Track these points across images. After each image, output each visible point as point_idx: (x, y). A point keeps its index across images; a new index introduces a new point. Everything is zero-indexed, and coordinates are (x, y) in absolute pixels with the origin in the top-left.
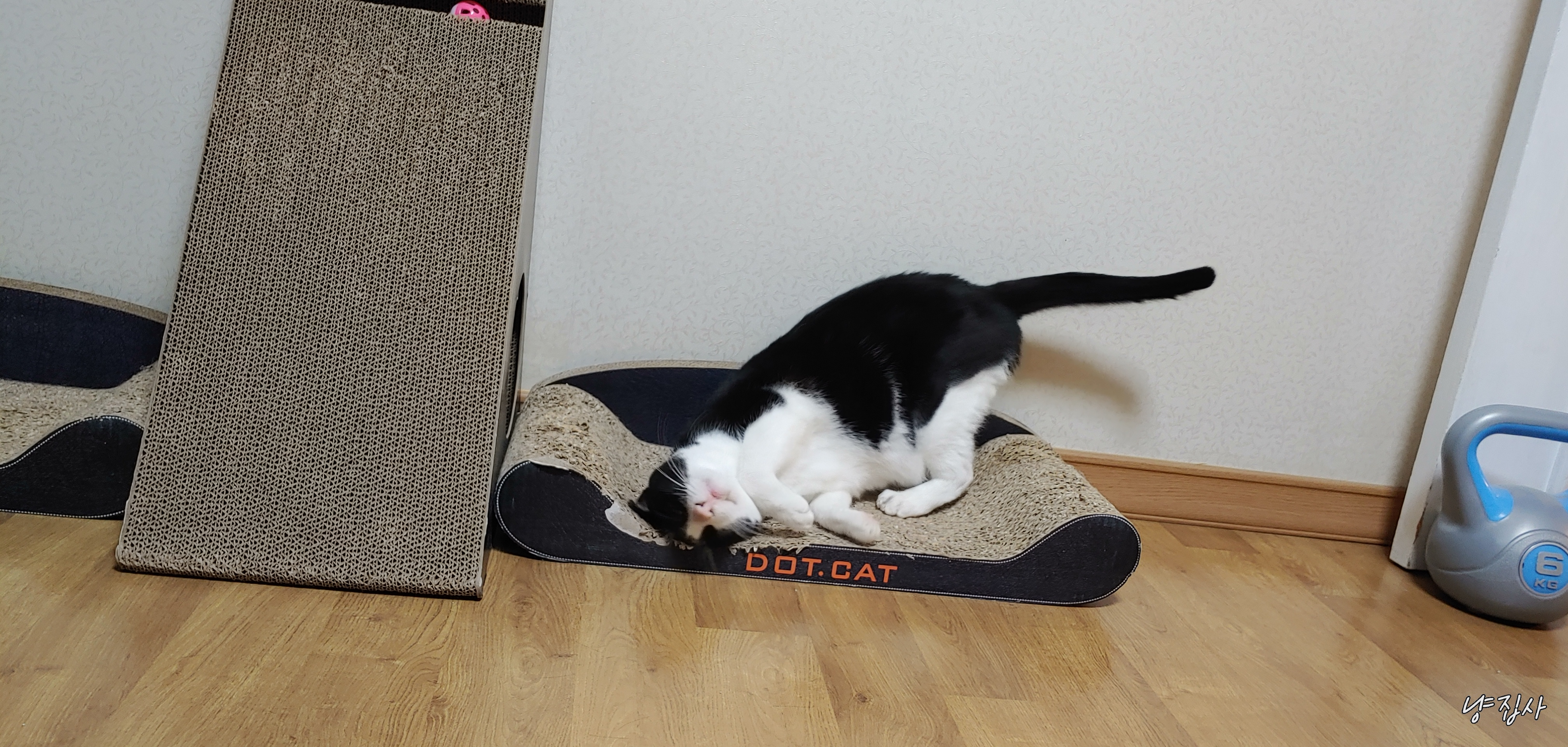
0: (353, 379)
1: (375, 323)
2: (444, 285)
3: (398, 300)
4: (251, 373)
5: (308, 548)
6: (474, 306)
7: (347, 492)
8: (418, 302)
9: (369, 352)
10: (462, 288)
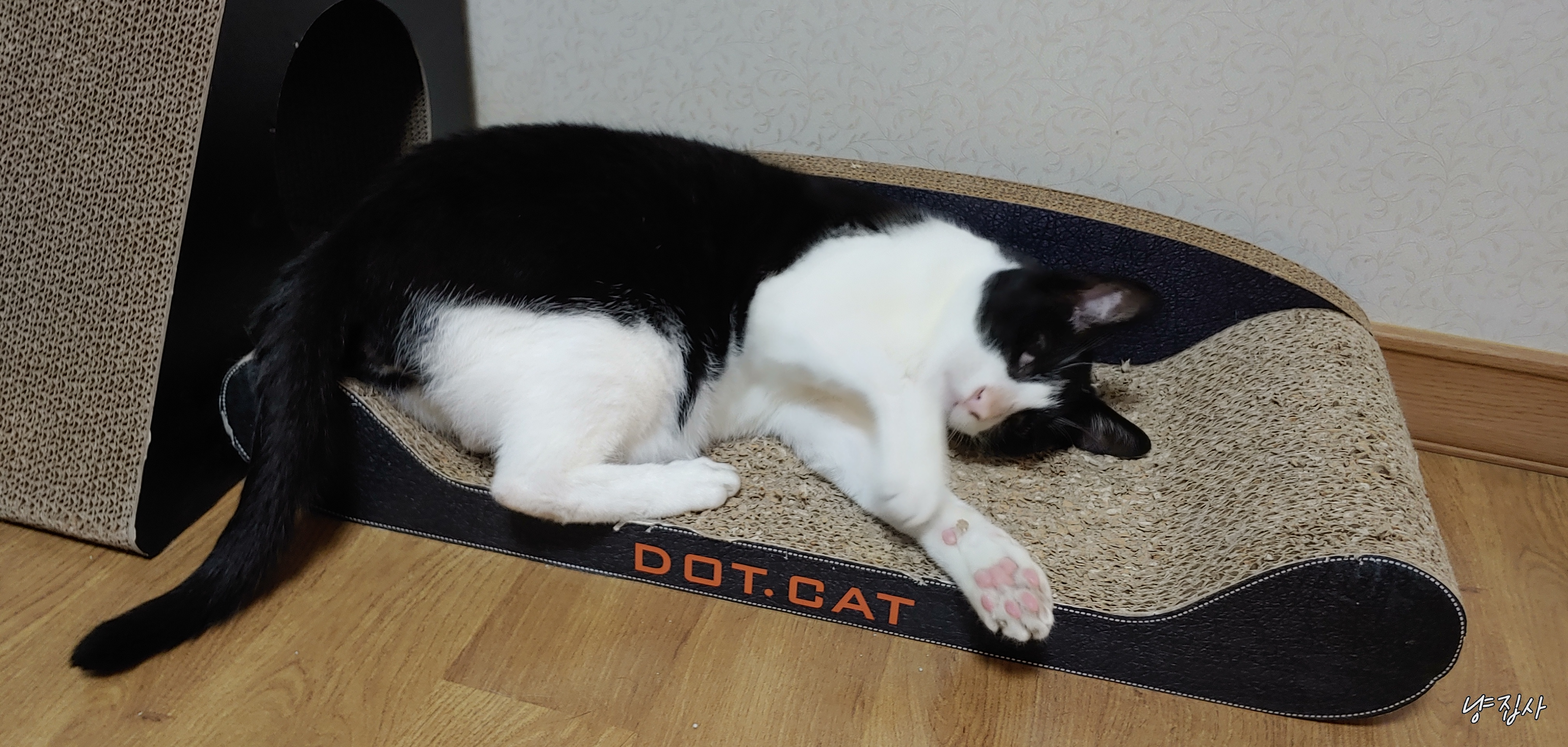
3: (58, 55)
6: (159, 65)
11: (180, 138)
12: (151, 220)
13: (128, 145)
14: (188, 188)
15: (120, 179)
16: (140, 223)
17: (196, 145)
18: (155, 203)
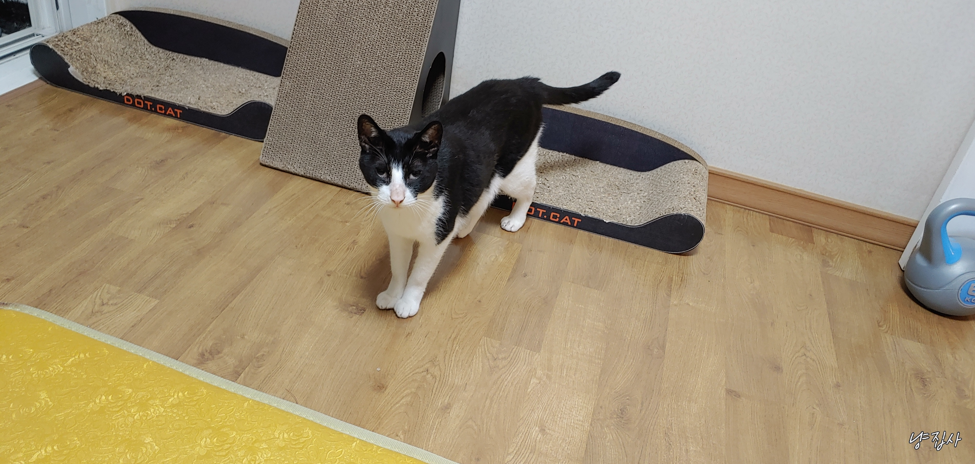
0: (352, 100)
1: (364, 76)
2: (393, 62)
3: (374, 67)
4: (313, 92)
5: (329, 168)
6: (404, 73)
7: (346, 148)
8: (382, 68)
9: (360, 89)
10: (401, 64)
11: (410, 93)
12: (400, 113)
13: (395, 93)
14: (412, 106)
15: (392, 102)
16: (397, 114)
17: (414, 95)
18: (402, 110)
